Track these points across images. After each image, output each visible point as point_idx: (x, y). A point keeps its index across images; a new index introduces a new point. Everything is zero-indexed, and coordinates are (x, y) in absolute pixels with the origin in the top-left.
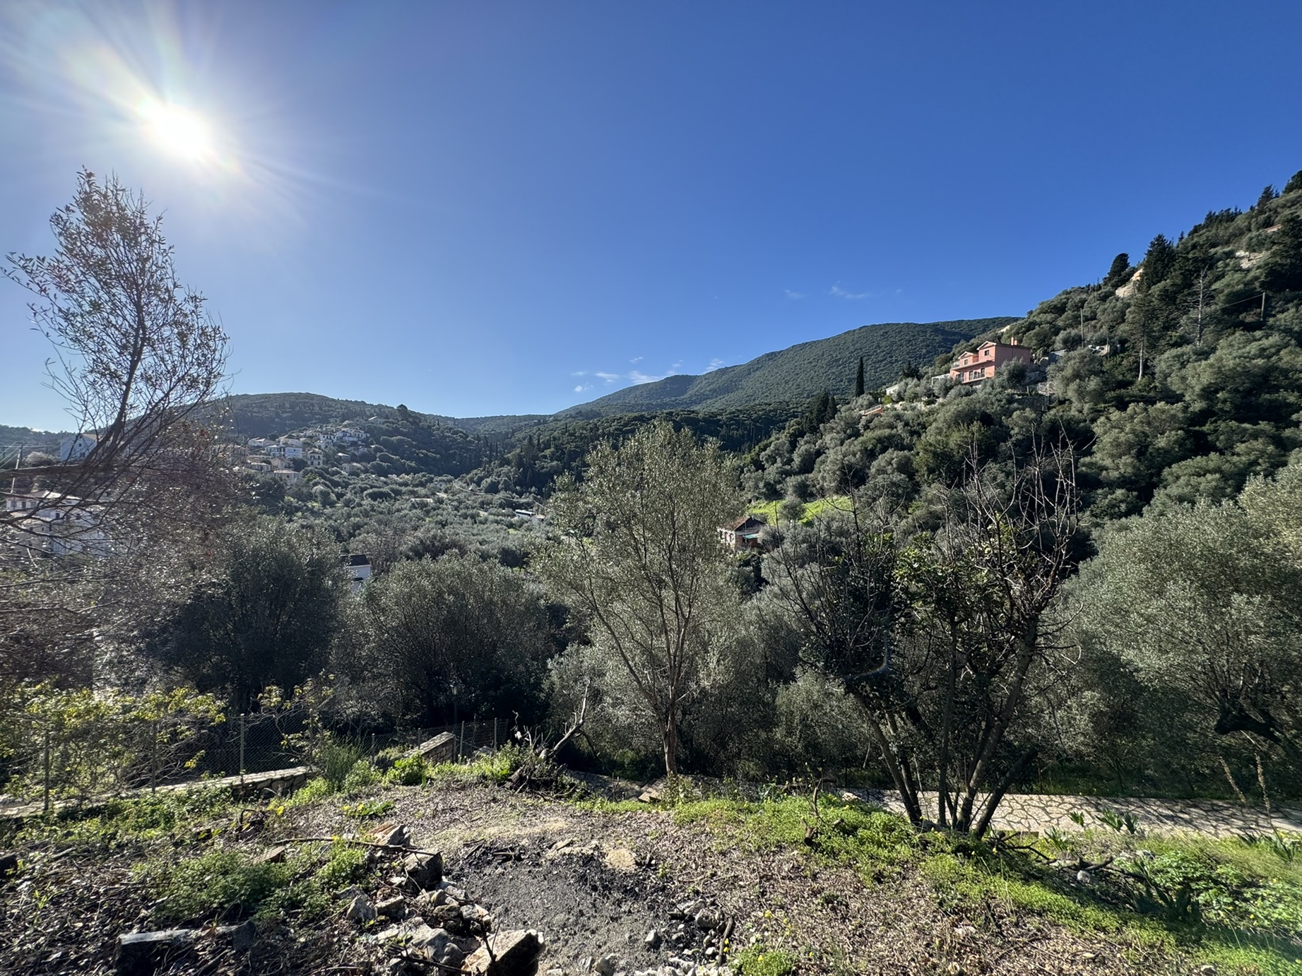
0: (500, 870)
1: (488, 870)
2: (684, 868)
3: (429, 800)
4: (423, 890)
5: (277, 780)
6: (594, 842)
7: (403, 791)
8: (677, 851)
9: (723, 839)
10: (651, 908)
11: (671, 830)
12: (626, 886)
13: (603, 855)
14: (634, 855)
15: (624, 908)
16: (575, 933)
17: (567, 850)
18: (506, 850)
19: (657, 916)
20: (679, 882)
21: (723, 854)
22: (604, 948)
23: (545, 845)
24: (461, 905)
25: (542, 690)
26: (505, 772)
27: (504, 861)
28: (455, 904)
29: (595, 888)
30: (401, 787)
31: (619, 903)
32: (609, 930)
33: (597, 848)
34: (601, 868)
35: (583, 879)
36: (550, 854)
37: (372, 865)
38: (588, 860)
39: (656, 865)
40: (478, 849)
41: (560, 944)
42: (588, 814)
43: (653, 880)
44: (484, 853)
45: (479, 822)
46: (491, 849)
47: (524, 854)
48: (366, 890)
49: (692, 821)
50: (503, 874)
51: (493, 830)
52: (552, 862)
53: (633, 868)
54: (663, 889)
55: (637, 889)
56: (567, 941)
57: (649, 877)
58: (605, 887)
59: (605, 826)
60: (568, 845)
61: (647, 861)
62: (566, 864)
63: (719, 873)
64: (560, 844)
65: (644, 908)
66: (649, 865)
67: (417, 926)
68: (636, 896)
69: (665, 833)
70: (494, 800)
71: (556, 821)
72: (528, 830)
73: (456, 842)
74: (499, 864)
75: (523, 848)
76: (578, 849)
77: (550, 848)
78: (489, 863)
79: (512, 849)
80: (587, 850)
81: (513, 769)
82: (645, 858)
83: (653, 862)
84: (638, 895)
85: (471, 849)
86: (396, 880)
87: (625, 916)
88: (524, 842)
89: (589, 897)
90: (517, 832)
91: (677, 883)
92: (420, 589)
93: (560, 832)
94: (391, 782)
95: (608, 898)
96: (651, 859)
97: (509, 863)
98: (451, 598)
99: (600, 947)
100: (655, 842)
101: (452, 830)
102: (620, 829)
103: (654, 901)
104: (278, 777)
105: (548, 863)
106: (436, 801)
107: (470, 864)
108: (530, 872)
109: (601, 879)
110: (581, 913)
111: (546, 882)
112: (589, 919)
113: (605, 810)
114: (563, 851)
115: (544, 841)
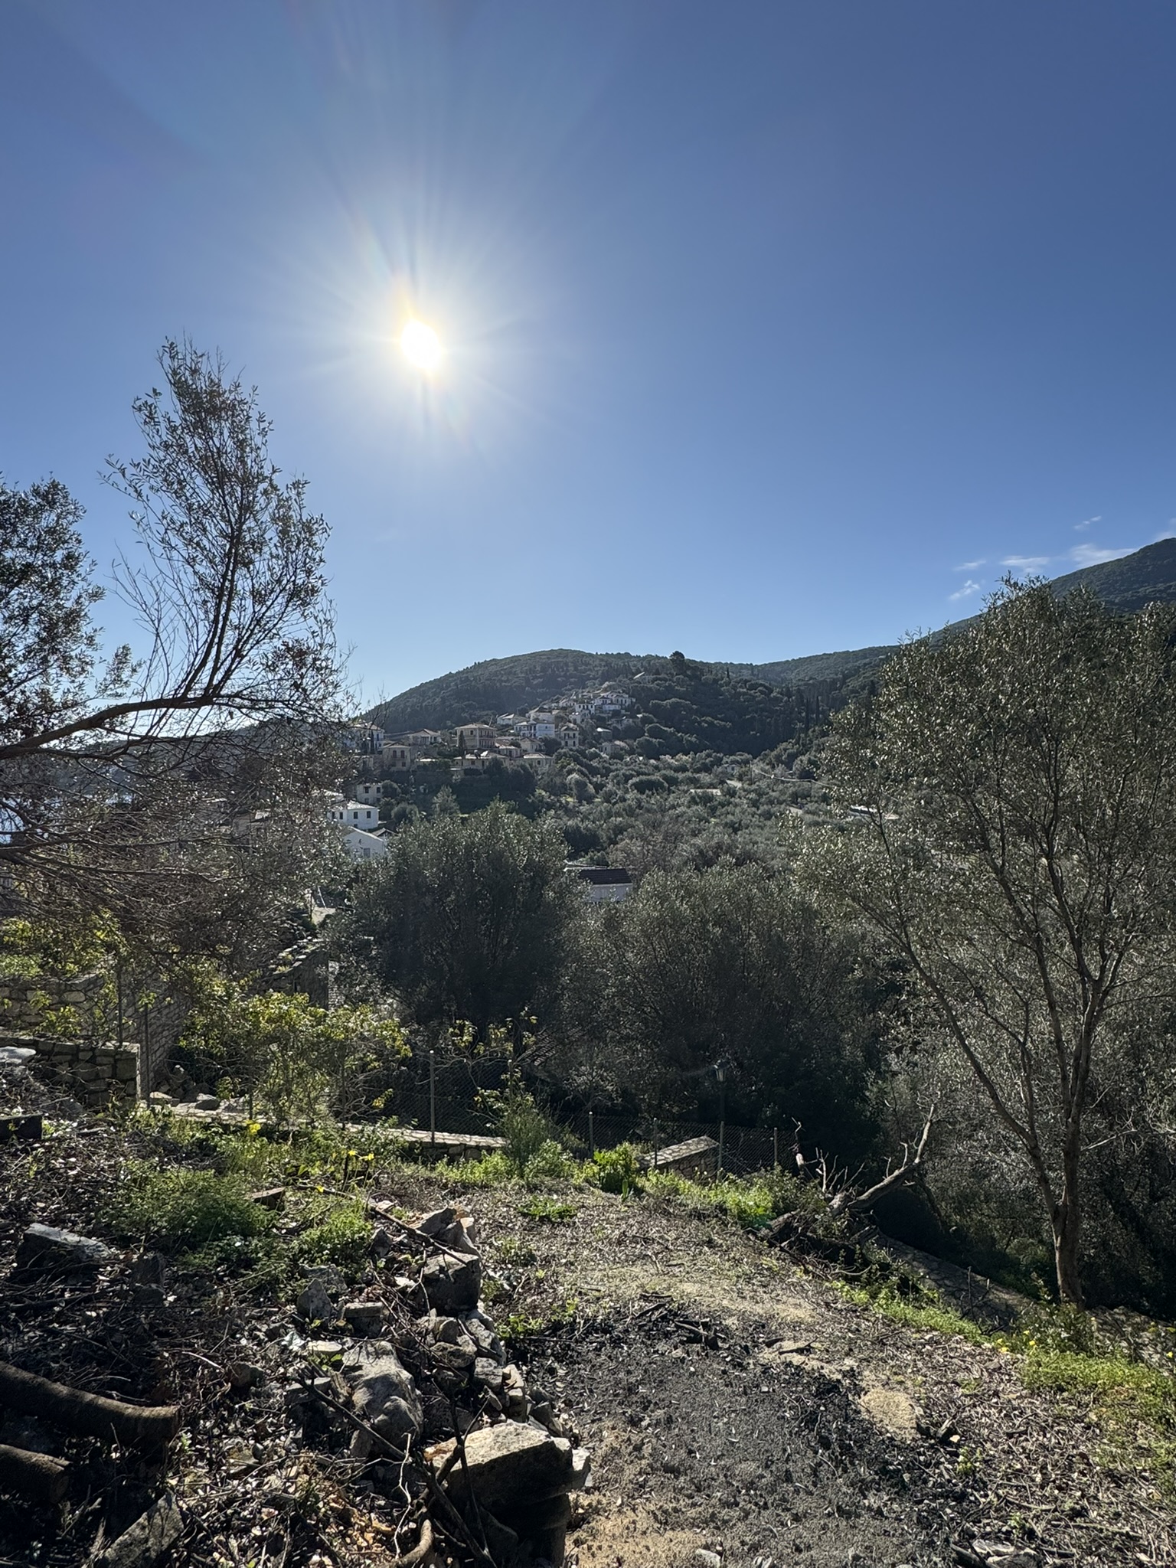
0: (679, 1353)
1: (661, 1346)
2: (1017, 1474)
3: (622, 1219)
4: (434, 1311)
5: (471, 1147)
6: (849, 1362)
7: (597, 1197)
8: (1010, 1436)
9: (1123, 1446)
10: (923, 1523)
11: (1011, 1393)
12: (887, 1463)
13: (859, 1391)
14: (919, 1411)
15: (872, 1501)
16: (765, 1507)
17: (797, 1359)
18: (697, 1324)
19: (931, 1544)
20: (998, 1496)
21: (1116, 1479)
22: (804, 1555)
23: (762, 1339)
24: (480, 1353)
25: (865, 1100)
26: (760, 1211)
27: (690, 1341)
28: (471, 1348)
29: (825, 1443)
30: (597, 1192)
31: (863, 1488)
32: (824, 1527)
33: (851, 1374)
34: (848, 1412)
35: (810, 1420)
36: (767, 1355)
37: (380, 1250)
38: (827, 1389)
39: (958, 1445)
40: (657, 1308)
41: (735, 1513)
42: (857, 1311)
43: (945, 1470)
44: (664, 1318)
45: (677, 1270)
46: (676, 1315)
47: (724, 1340)
48: (350, 1281)
49: (1061, 1390)
50: (683, 1360)
51: (689, 1288)
52: (766, 1369)
53: (909, 1435)
54: (961, 1497)
55: (906, 1477)
56: (747, 1514)
57: (938, 1464)
58: (846, 1449)
59: (881, 1342)
60: (800, 1351)
61: (942, 1430)
62: (787, 1382)
63: (1093, 1515)
64: (788, 1345)
65: (909, 1516)
66: (945, 1441)
67: (379, 1354)
68: (902, 1490)
69: (996, 1394)
70: (710, 1243)
71: (797, 1306)
72: (746, 1306)
73: (632, 1290)
74: (682, 1343)
75: (726, 1330)
76: (816, 1364)
77: (769, 1345)
78: (667, 1335)
79: (706, 1326)
80: (832, 1372)
81: (778, 1211)
82: (938, 1425)
83: (955, 1439)
84: (904, 1486)
85: (651, 1306)
86: (402, 1281)
87: (866, 1516)
88: (731, 1322)
89: (810, 1453)
90: (725, 1303)
91: (991, 1496)
92: (675, 914)
93: (795, 1326)
94: (587, 1180)
95: (845, 1471)
96: (951, 1432)
97: (697, 1347)
98: (718, 930)
99: (799, 1550)
100: (968, 1401)
101: (636, 1270)
102: (908, 1357)
103: (933, 1512)
104: (473, 1144)
105: (759, 1369)
106: (631, 1221)
107: (640, 1327)
108: (724, 1372)
109: (842, 1431)
110: (788, 1478)
111: (744, 1399)
112: (797, 1491)
113: (889, 1313)
114: (789, 1357)
115: (763, 1331)
